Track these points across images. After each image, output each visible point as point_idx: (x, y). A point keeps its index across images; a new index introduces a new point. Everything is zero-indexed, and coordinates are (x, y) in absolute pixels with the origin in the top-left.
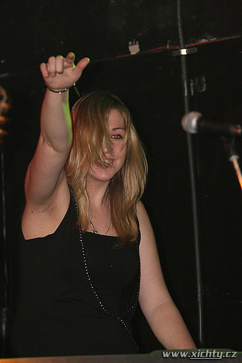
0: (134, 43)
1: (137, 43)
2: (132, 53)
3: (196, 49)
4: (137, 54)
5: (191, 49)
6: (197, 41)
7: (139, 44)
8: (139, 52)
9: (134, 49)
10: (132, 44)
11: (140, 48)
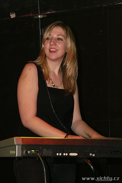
0: (13, 13)
1: (15, 13)
2: (11, 18)
3: (46, 15)
4: (14, 18)
5: (44, 15)
6: (46, 12)
7: (15, 14)
8: (15, 17)
9: (13, 16)
10: (12, 14)
11: (15, 15)
